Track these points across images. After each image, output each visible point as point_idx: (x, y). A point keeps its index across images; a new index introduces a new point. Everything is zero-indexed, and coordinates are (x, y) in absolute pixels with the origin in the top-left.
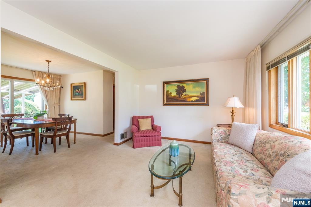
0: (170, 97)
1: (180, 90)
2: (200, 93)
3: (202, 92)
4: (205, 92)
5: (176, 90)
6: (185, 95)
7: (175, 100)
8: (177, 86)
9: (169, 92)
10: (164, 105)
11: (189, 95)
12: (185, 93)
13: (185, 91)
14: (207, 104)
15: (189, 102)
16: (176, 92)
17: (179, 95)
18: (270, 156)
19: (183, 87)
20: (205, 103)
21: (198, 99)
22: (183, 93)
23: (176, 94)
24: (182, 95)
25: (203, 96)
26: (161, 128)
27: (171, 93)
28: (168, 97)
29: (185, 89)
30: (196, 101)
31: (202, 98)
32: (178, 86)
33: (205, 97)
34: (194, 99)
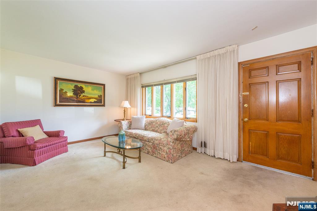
0: (64, 96)
1: (78, 91)
2: (98, 96)
3: (99, 95)
4: (102, 95)
5: (73, 89)
6: (84, 96)
7: (72, 100)
8: (74, 85)
9: (64, 91)
10: (56, 105)
11: (88, 96)
12: (83, 94)
13: (84, 92)
14: (104, 105)
15: (88, 103)
16: (73, 92)
17: (77, 96)
18: (157, 127)
19: (82, 88)
20: (102, 104)
21: (96, 100)
22: (82, 94)
23: (74, 94)
24: (80, 96)
25: (100, 98)
26: (64, 132)
27: (66, 92)
28: (61, 96)
29: (84, 90)
30: (95, 102)
31: (100, 100)
32: (76, 86)
33: (102, 99)
34: (92, 100)
